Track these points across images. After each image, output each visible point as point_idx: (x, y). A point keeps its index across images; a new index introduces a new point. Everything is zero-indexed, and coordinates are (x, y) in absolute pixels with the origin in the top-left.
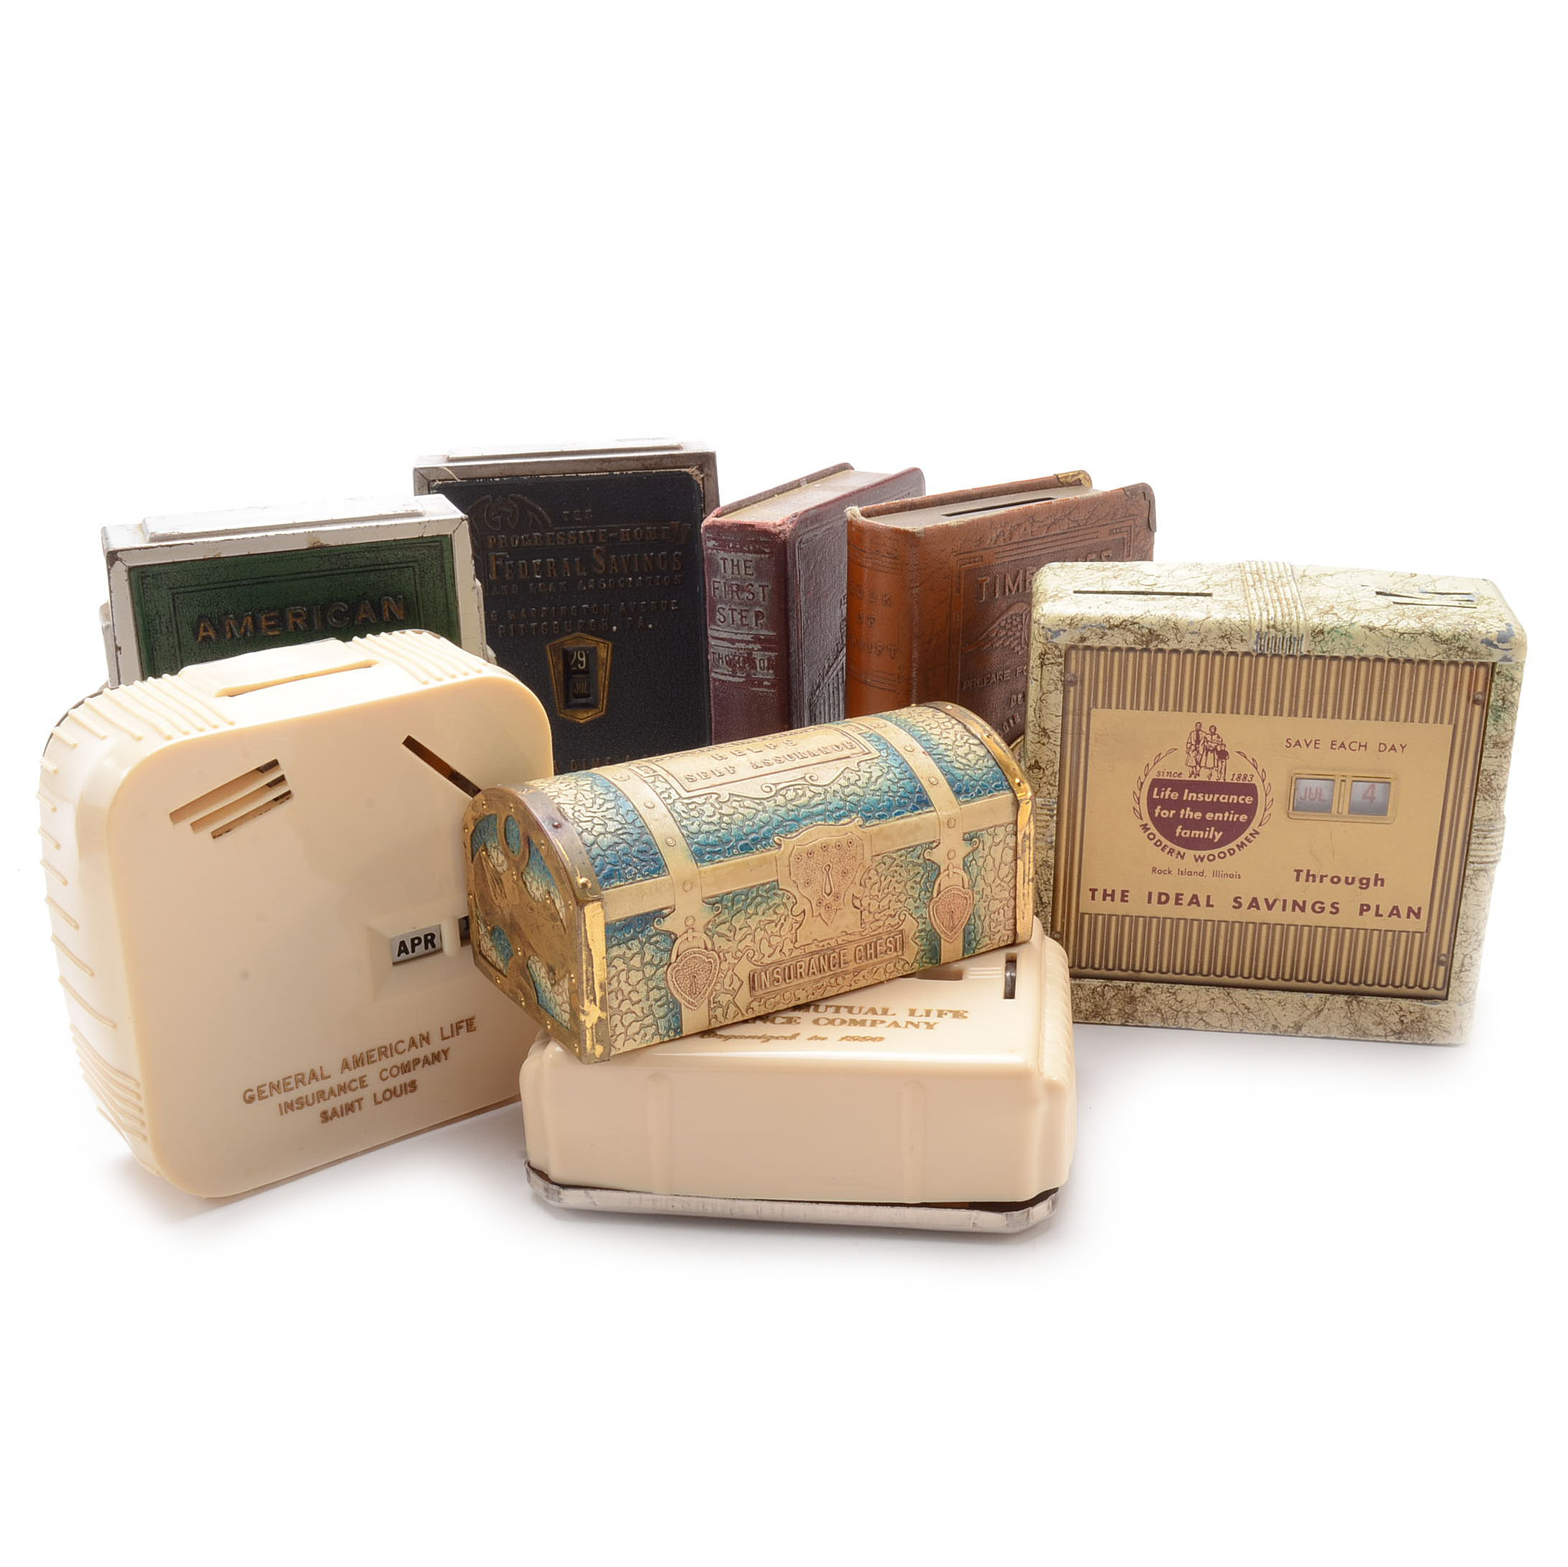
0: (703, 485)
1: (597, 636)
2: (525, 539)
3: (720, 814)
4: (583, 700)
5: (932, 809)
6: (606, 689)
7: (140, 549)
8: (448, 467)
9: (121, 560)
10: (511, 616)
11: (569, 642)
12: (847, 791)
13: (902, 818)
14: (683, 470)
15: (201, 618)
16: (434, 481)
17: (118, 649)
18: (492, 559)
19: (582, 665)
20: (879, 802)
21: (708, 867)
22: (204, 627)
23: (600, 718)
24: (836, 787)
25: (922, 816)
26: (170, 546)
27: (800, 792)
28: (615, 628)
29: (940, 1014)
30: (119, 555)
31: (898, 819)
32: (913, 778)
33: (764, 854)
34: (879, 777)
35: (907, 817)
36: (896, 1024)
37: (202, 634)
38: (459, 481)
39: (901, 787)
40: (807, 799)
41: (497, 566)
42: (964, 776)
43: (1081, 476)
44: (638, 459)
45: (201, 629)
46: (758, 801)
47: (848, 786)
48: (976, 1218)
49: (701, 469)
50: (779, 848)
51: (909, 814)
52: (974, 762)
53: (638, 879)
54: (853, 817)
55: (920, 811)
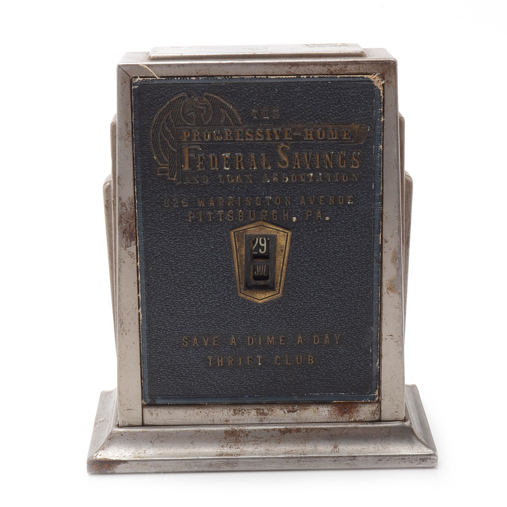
0: (384, 91)
1: (278, 226)
2: (217, 135)
4: (262, 282)
6: (284, 274)
8: (146, 65)
10: (201, 204)
11: (252, 230)
14: (365, 76)
16: (136, 77)
18: (186, 151)
19: (263, 250)
23: (277, 300)
28: (294, 219)
38: (158, 78)
41: (189, 157)
44: (324, 64)
49: (382, 77)
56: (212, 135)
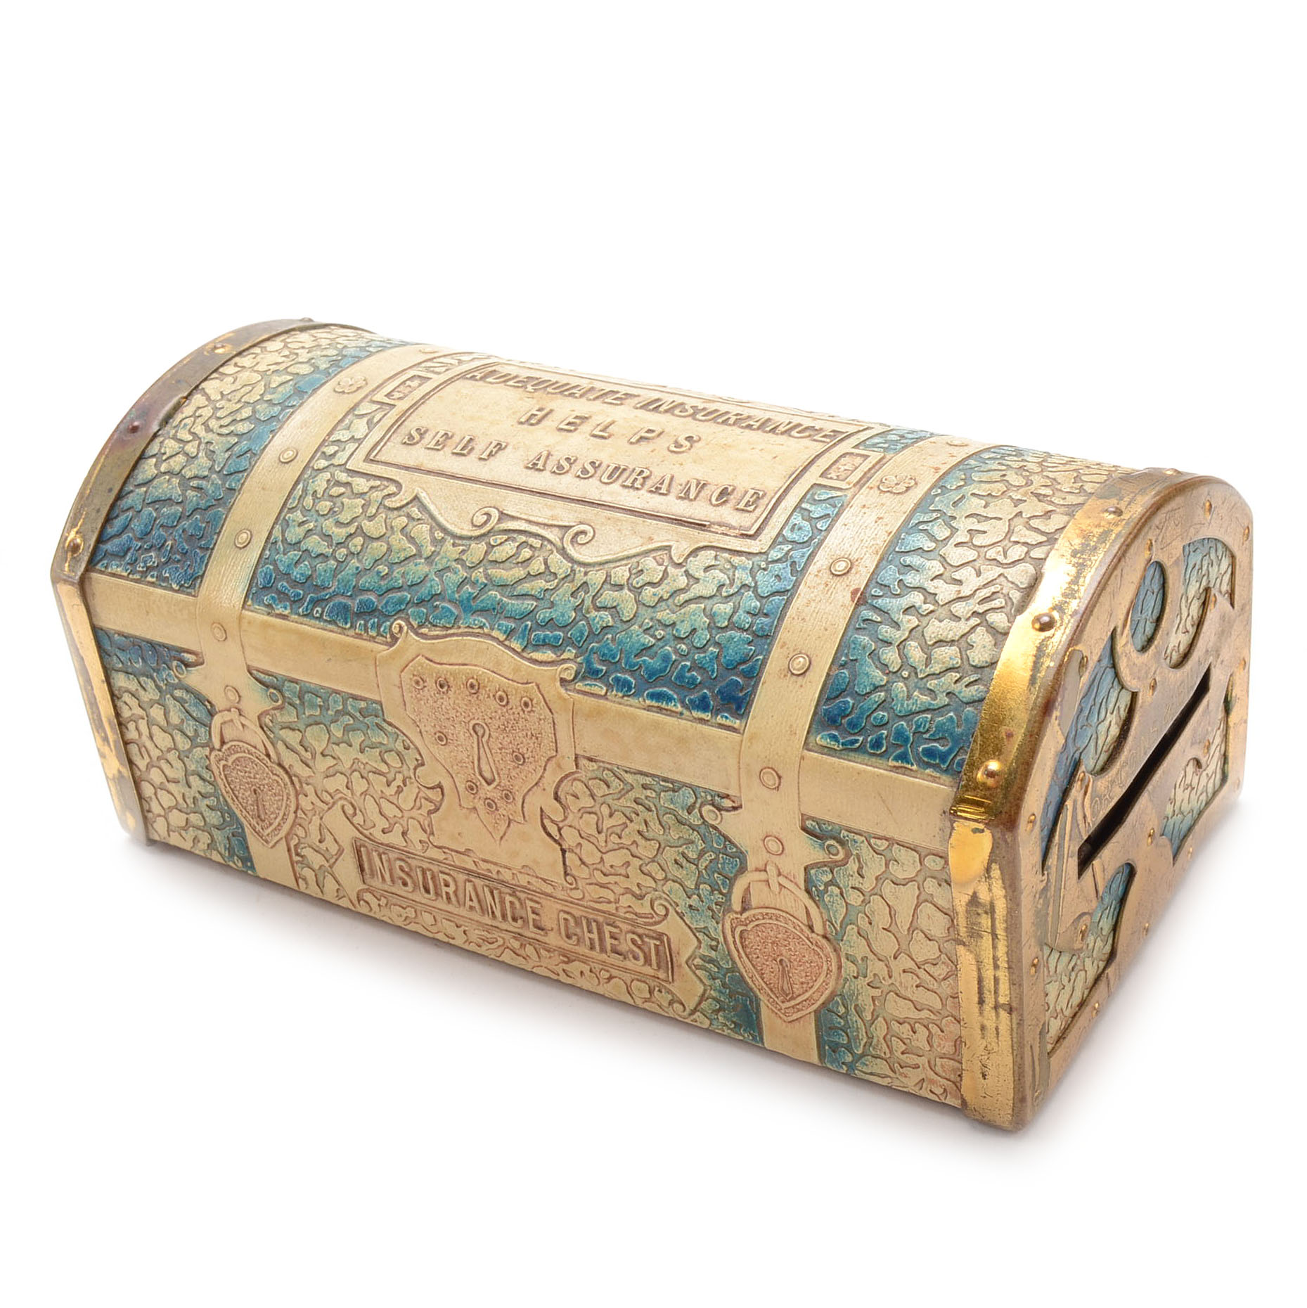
3: (359, 527)
5: (737, 723)
12: (608, 596)
13: (660, 710)
20: (646, 649)
21: (258, 616)
24: (597, 577)
25: (705, 728)
27: (526, 553)
31: (649, 708)
32: (765, 637)
33: (358, 642)
34: (700, 598)
35: (671, 713)
39: (717, 644)
40: (521, 573)
42: (876, 688)
46: (439, 535)
47: (620, 587)
50: (391, 645)
51: (679, 708)
52: (937, 668)
53: (149, 579)
54: (565, 656)
55: (706, 716)
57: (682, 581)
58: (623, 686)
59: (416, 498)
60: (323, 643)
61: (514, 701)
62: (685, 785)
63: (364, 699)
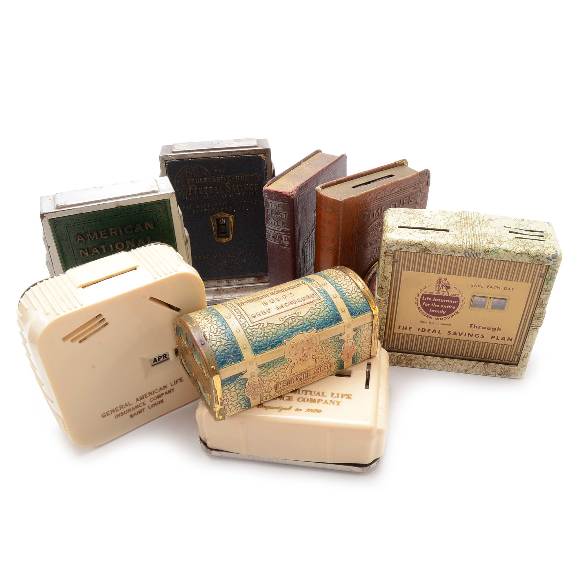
0: (266, 160)
1: (228, 213)
2: (201, 180)
3: (264, 332)
4: (224, 235)
5: (342, 322)
6: (232, 231)
7: (52, 212)
8: (172, 156)
9: (46, 217)
10: (197, 207)
11: (218, 215)
12: (311, 318)
13: (331, 327)
14: (258, 155)
15: (78, 234)
16: (167, 160)
17: (49, 247)
18: (190, 187)
19: (224, 222)
20: (323, 321)
21: (259, 356)
22: (80, 237)
23: (230, 241)
24: (307, 316)
25: (338, 325)
26: (64, 211)
27: (294, 320)
28: (235, 210)
29: (343, 396)
30: (45, 215)
31: (330, 328)
32: (336, 310)
33: (279, 348)
34: (323, 310)
35: (333, 326)
36: (326, 402)
37: (79, 240)
38: (176, 160)
39: (331, 314)
40: (296, 323)
41: (191, 190)
42: (354, 307)
43: (404, 162)
44: (242, 151)
45: (79, 238)
46: (278, 326)
47: (312, 316)
48: (351, 468)
49: (265, 155)
50: (285, 345)
51: (334, 325)
52: (359, 300)
53: (233, 364)
54: (313, 329)
55: (338, 323)
56: (199, 181)
57: (319, 310)
58: (323, 327)
59: (268, 323)
60: (273, 352)
61: (309, 340)
62: (336, 335)
63: (281, 357)
